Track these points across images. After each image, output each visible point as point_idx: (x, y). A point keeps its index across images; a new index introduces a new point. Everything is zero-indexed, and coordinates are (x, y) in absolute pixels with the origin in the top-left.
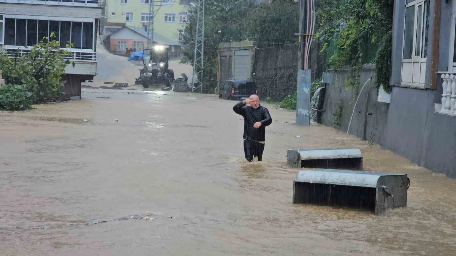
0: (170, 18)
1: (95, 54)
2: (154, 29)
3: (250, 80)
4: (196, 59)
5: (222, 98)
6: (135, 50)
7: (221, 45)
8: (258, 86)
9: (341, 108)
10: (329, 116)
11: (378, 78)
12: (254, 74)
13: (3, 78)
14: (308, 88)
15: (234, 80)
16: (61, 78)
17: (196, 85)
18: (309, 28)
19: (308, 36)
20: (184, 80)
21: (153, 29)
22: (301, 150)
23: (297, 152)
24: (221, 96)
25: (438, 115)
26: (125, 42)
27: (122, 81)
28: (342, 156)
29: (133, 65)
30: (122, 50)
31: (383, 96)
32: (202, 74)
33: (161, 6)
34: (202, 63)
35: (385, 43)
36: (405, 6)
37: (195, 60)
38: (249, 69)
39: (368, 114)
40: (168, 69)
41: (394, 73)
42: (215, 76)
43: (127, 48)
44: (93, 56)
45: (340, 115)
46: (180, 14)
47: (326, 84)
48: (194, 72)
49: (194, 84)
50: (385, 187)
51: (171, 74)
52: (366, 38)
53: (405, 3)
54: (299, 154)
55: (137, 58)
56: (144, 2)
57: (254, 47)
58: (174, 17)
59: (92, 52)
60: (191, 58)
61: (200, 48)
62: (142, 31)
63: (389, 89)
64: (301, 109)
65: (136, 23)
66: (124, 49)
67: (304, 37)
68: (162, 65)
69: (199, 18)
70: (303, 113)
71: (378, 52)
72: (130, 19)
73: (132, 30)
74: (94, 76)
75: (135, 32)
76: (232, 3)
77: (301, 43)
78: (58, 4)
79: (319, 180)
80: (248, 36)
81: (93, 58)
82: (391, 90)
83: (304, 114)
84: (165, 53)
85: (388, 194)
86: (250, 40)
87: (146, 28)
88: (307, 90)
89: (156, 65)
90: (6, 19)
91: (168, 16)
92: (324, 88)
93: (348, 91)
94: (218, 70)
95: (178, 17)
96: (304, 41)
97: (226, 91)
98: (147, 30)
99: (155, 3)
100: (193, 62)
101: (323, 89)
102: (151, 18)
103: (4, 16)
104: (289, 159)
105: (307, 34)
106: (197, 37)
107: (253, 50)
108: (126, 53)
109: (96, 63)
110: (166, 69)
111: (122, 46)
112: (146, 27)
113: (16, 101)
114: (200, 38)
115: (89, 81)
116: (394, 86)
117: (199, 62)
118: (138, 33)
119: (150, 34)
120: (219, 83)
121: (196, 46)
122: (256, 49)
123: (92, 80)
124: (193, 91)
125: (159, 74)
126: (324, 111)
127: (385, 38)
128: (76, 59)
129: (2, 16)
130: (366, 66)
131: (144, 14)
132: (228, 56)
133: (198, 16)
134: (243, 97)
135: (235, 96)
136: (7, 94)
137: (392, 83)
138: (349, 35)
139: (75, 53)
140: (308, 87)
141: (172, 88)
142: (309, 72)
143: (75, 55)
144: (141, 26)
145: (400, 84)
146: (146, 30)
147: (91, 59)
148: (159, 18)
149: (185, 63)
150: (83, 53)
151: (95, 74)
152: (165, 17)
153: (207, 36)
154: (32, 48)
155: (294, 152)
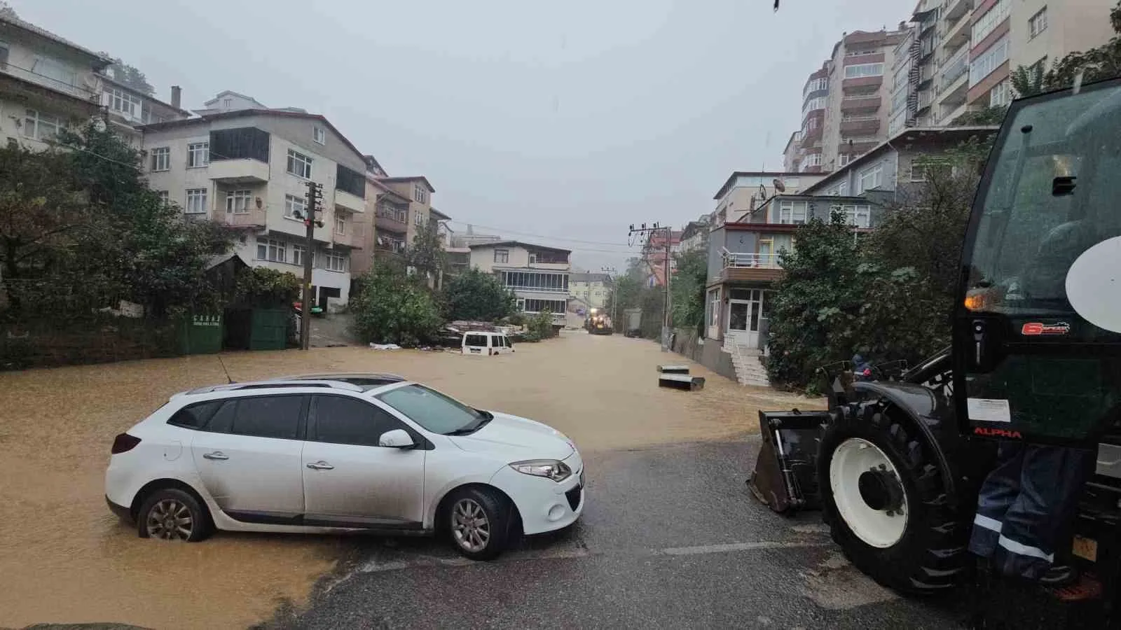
0: (598, 294)
3: (639, 328)
4: (613, 315)
5: (625, 336)
6: (580, 310)
7: (626, 310)
8: (643, 331)
9: (683, 345)
10: (676, 347)
11: (698, 333)
12: (641, 325)
13: (527, 328)
15: (632, 328)
16: (552, 327)
18: (668, 307)
21: (590, 300)
22: (663, 366)
23: (661, 366)
25: (722, 352)
26: (576, 306)
27: (575, 326)
28: (680, 368)
29: (580, 318)
31: (700, 341)
32: (616, 324)
33: (594, 288)
34: (616, 318)
35: (701, 319)
38: (639, 323)
39: (695, 349)
41: (706, 331)
42: (622, 325)
45: (682, 349)
46: (603, 292)
47: (676, 333)
48: (612, 324)
50: (694, 382)
52: (694, 314)
54: (662, 368)
55: (582, 314)
56: (585, 286)
57: (642, 312)
58: (600, 293)
59: (565, 315)
60: (610, 315)
62: (584, 301)
63: (703, 338)
64: (664, 345)
65: (581, 296)
66: (575, 309)
67: (665, 312)
70: (665, 347)
71: (699, 321)
72: (578, 294)
73: (579, 300)
76: (630, 288)
79: (670, 379)
80: (639, 306)
85: (695, 385)
86: (640, 308)
88: (667, 336)
90: (526, 299)
93: (685, 337)
94: (624, 322)
95: (602, 294)
97: (627, 333)
98: (587, 300)
99: (591, 287)
100: (611, 317)
101: (674, 335)
102: (589, 294)
104: (657, 369)
105: (667, 310)
109: (566, 320)
112: (585, 298)
113: (533, 338)
114: (614, 306)
115: (562, 328)
117: (614, 317)
118: (582, 302)
119: (588, 302)
120: (624, 329)
121: (613, 310)
123: (564, 328)
127: (701, 316)
128: (557, 318)
130: (693, 327)
131: (585, 291)
132: (629, 316)
133: (614, 295)
136: (529, 336)
137: (705, 336)
138: (686, 312)
139: (557, 315)
140: (667, 334)
141: (601, 333)
142: (668, 328)
144: (583, 298)
145: (707, 337)
147: (564, 318)
148: (593, 293)
150: (560, 315)
151: (566, 325)
152: (596, 293)
153: (618, 305)
154: (538, 313)
155: (659, 366)
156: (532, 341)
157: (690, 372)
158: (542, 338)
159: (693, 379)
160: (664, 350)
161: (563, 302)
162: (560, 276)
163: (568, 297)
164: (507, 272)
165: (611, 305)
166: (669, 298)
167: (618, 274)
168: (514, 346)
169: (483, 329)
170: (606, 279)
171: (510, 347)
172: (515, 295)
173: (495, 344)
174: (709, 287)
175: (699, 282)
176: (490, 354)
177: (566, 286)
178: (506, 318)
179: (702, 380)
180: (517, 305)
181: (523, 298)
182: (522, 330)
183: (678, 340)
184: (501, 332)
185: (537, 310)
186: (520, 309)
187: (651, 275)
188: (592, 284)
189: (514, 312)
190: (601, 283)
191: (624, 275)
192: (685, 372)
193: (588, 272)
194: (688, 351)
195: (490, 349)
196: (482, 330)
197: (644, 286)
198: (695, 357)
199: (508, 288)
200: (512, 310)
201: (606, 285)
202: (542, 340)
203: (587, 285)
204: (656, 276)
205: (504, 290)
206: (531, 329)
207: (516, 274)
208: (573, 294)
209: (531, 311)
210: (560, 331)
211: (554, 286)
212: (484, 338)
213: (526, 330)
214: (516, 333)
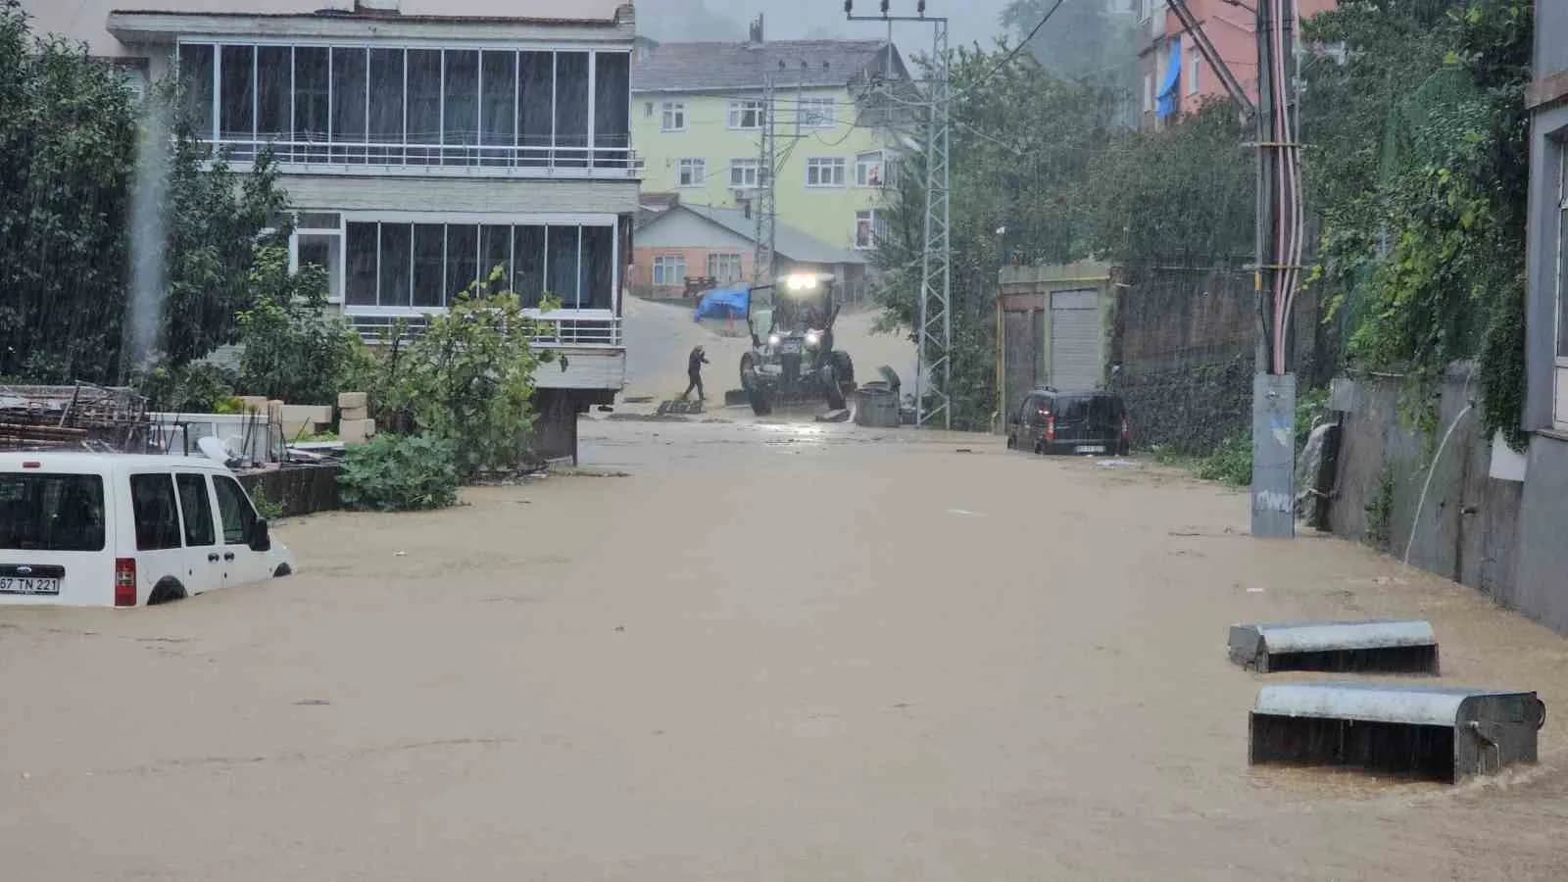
0: (826, 171)
1: (618, 324)
2: (777, 212)
3: (1102, 389)
4: (928, 320)
5: (1015, 449)
6: (712, 283)
7: (1006, 274)
8: (1128, 406)
9: (1388, 490)
10: (1352, 510)
11: (1488, 410)
12: (1117, 368)
13: (369, 417)
14: (1288, 429)
15: (1055, 391)
16: (529, 405)
17: (928, 403)
18: (1285, 244)
19: (1284, 270)
20: (887, 388)
21: (772, 215)
22: (1265, 628)
23: (1257, 631)
24: (1012, 443)
26: (681, 258)
28: (1381, 641)
29: (710, 334)
30: (669, 284)
31: (1505, 463)
32: (947, 367)
33: (798, 136)
34: (947, 333)
35: (1504, 311)
36: (1560, 206)
37: (924, 325)
38: (1099, 356)
39: (1466, 512)
40: (833, 350)
42: (990, 374)
43: (686, 278)
44: (614, 329)
45: (1386, 511)
46: (860, 157)
47: (1341, 413)
48: (922, 365)
49: (924, 400)
50: (1476, 723)
51: (843, 367)
52: (1456, 286)
53: (1557, 197)
54: (1262, 638)
55: (722, 312)
56: (740, 123)
57: (1114, 282)
58: (839, 170)
59: (610, 319)
60: (909, 316)
61: (937, 283)
62: (734, 220)
63: (1520, 440)
64: (1266, 492)
65: (712, 192)
66: (675, 281)
67: (1270, 276)
68: (813, 337)
69: (934, 184)
70: (1273, 507)
71: (1487, 334)
72: (692, 178)
73: (702, 217)
74: (616, 391)
75: (712, 223)
76: (1033, 129)
77: (1262, 292)
78: (505, 175)
79: (1314, 710)
80: (1095, 248)
81: (614, 337)
82: (1527, 443)
83: (1277, 506)
84: (823, 296)
85: (1484, 743)
86: (1100, 258)
87: (748, 209)
88: (1284, 436)
89: (792, 338)
90: (351, 226)
91: (820, 167)
92: (1336, 424)
93: (1408, 439)
94: (1000, 356)
95: (853, 172)
96: (1272, 286)
97: (1028, 427)
98: (753, 216)
99: (778, 129)
100: (917, 326)
101: (1332, 427)
102: (766, 175)
103: (344, 218)
104: (1234, 651)
105: (1280, 265)
106: (927, 250)
107: (1111, 289)
108: (685, 294)
109: (622, 350)
110: (825, 353)
111: (670, 269)
112: (745, 205)
113: (409, 483)
114: (937, 251)
115: (600, 409)
116: (1535, 433)
117: (936, 329)
118: (722, 227)
119: (763, 231)
120: (1003, 397)
121: (926, 276)
122: (1118, 287)
123: (608, 406)
124: (919, 421)
125: (805, 368)
126: (1338, 496)
127: (1506, 291)
128: (562, 341)
129: (338, 217)
130: (1456, 367)
131: (739, 161)
132: (1031, 311)
133: (930, 179)
134: (1083, 444)
135: (1057, 441)
136: (384, 465)
137: (1528, 424)
138: (1406, 272)
139: (559, 323)
140: (1288, 425)
141: (848, 414)
142: (1289, 381)
143: (559, 328)
144: (731, 201)
145: (1550, 427)
146: (748, 216)
147: (608, 341)
148: (791, 175)
149: (888, 330)
150: (581, 323)
151: (619, 387)
152: (811, 169)
153: (959, 243)
154: (437, 312)
155: (1248, 632)
156: (402, 501)
157: (1445, 657)
158: (470, 476)
159: (1470, 706)
160: (1264, 524)
161: (597, 237)
162: (574, 63)
163: (627, 200)
164: (218, 44)
165: (913, 247)
166: (1294, 183)
167: (953, 44)
168: (288, 537)
169: (69, 432)
170: (878, 78)
171: (260, 543)
172: (277, 199)
173: (154, 531)
174: (1546, 107)
175: (1483, 78)
176: (125, 595)
177: (616, 127)
178: (226, 357)
179: (1528, 710)
180: (293, 268)
181: (332, 220)
182: (332, 427)
183: (1364, 457)
184: (190, 446)
185: (427, 297)
186: (315, 289)
187: (1166, 42)
188: (784, 108)
189: (279, 312)
190: (843, 107)
191: (989, 49)
192: (1414, 659)
193: (757, 33)
194: (1423, 520)
195: (126, 566)
196: (67, 440)
197: (1122, 118)
198: (1472, 562)
199: (228, 154)
200: (263, 301)
201: (873, 111)
202: (463, 493)
203: (748, 121)
204: (1203, 48)
205: (207, 166)
206: (395, 421)
207: (273, 57)
208: (658, 179)
209: (388, 300)
210: (583, 427)
211: (534, 129)
212: (85, 493)
213: (357, 429)
214: (298, 448)
